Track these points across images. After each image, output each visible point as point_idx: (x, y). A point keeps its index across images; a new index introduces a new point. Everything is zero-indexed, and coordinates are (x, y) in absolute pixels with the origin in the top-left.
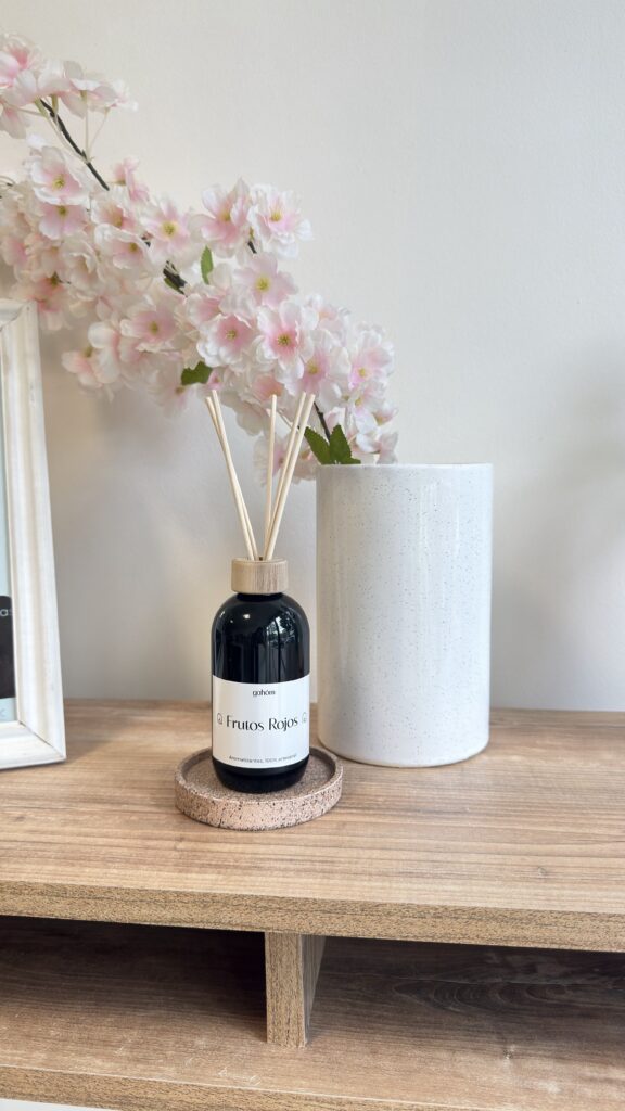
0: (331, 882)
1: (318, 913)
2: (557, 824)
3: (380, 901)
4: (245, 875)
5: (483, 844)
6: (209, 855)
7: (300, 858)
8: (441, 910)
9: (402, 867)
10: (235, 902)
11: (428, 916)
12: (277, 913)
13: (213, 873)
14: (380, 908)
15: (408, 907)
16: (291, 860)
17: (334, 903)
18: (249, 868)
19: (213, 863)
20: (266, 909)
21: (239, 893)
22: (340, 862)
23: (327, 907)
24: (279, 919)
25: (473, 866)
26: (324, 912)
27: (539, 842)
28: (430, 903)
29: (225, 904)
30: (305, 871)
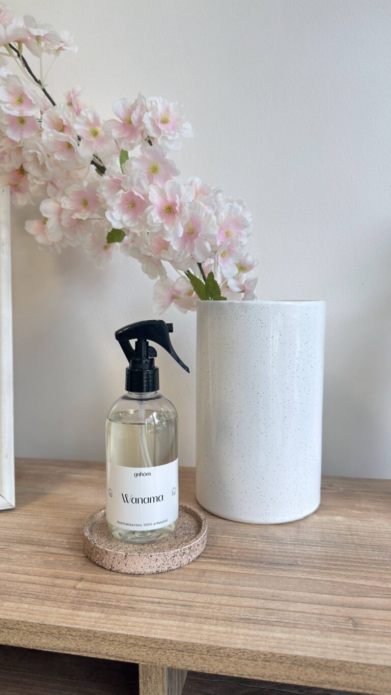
0: (187, 624)
1: (173, 651)
2: (367, 578)
3: (222, 645)
4: (122, 614)
5: (307, 594)
6: (99, 594)
7: (166, 601)
8: (270, 656)
9: (243, 613)
10: (111, 639)
11: (259, 659)
12: (142, 649)
13: (98, 612)
14: (222, 651)
15: (243, 651)
16: (159, 603)
17: (186, 645)
18: (126, 608)
19: (100, 602)
20: (134, 645)
21: (114, 631)
22: (196, 606)
23: (181, 647)
24: (144, 654)
25: (299, 614)
26: (179, 651)
27: (352, 594)
28: (261, 649)
29: (104, 639)
30: (168, 613)
